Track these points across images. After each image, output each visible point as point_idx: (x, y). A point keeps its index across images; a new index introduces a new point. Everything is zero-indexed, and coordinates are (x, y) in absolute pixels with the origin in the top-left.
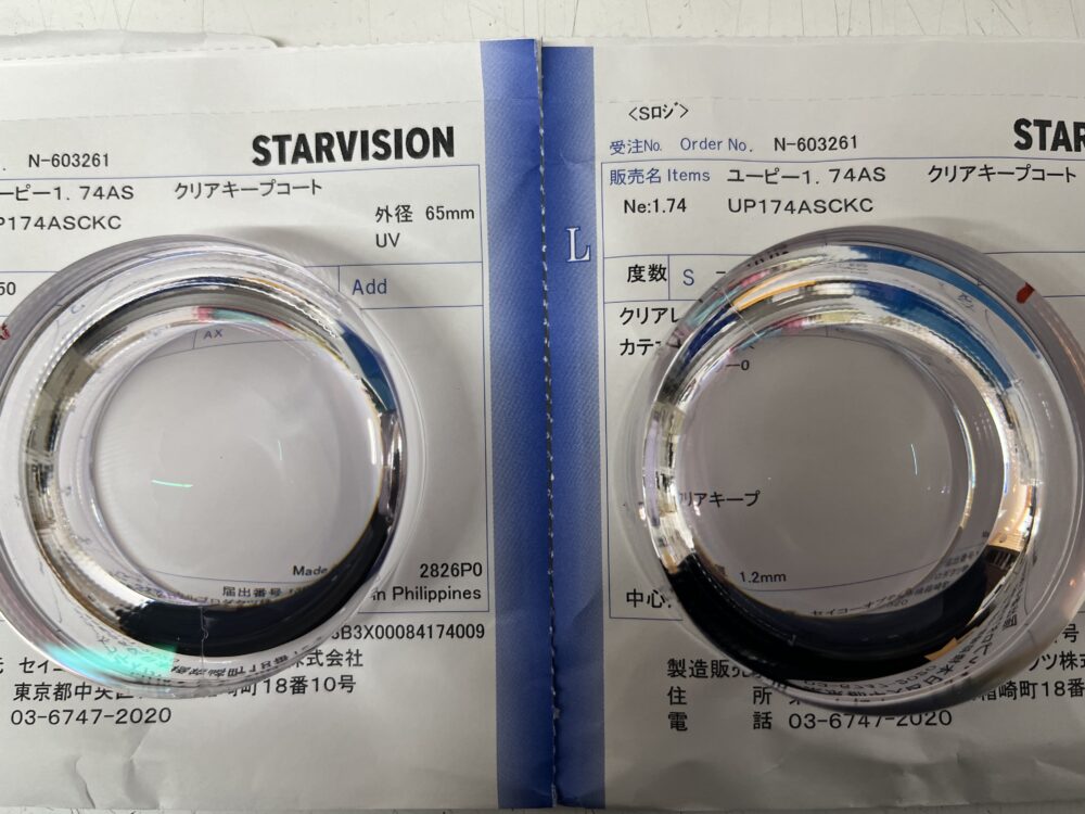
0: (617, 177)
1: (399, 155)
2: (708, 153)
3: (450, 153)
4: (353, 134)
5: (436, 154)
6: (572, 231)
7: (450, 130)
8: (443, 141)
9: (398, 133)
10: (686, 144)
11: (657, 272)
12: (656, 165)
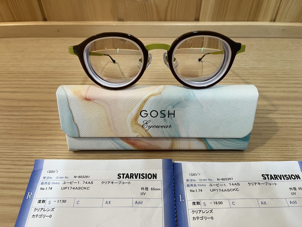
0: (188, 186)
1: (146, 178)
2: (205, 181)
3: (156, 178)
4: (138, 174)
5: (153, 178)
6: (180, 195)
7: (156, 174)
8: (155, 176)
9: (146, 174)
10: (200, 180)
11: (198, 203)
12: (195, 184)
